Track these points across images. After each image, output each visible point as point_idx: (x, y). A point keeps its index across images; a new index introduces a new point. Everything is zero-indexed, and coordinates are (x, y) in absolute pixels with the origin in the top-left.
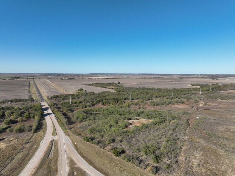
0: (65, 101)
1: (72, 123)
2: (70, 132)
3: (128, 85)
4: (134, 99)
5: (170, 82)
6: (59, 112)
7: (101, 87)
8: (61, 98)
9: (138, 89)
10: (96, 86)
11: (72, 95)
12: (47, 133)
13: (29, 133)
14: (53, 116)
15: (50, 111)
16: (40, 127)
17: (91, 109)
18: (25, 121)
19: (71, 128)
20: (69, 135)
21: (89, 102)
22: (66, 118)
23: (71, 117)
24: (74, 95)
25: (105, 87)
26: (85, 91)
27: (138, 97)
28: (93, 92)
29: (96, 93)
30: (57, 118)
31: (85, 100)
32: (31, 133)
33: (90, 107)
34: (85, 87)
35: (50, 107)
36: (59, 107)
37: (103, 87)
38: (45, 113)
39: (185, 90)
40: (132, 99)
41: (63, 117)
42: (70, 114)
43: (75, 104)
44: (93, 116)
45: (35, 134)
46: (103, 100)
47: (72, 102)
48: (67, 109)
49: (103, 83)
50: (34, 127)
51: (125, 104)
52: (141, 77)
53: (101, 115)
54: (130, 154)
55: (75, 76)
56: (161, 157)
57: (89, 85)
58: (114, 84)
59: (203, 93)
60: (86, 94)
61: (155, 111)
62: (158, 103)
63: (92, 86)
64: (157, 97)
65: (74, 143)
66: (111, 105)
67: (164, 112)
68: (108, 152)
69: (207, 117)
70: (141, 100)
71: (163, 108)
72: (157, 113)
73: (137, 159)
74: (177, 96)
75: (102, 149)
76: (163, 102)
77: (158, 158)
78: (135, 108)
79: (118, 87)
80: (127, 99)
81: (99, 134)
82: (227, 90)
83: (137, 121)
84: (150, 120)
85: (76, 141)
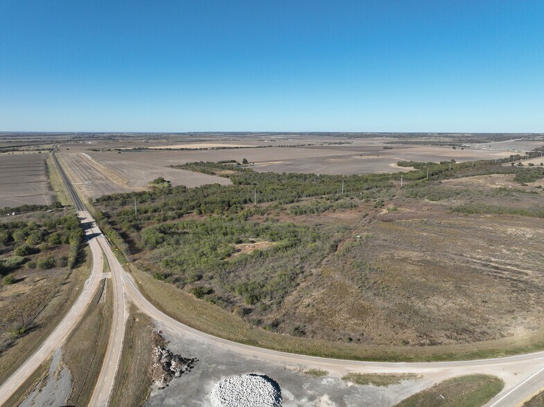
0: (127, 208)
1: (138, 251)
2: (132, 266)
4: (263, 201)
5: (357, 157)
6: (114, 232)
7: (204, 172)
8: (118, 201)
9: (280, 178)
10: (194, 170)
11: (140, 194)
12: (94, 268)
13: (63, 269)
14: (102, 238)
15: (96, 230)
16: (81, 258)
17: (175, 224)
18: (52, 249)
19: (134, 260)
20: (130, 271)
21: (173, 210)
22: (126, 242)
23: (136, 239)
24: (144, 193)
25: (213, 174)
26: (169, 182)
27: (272, 197)
28: (185, 187)
29: (191, 189)
30: (111, 243)
31: (165, 204)
32: (67, 270)
33: (173, 219)
34: (171, 174)
35: (96, 222)
36: (114, 221)
37: (208, 173)
38: (87, 234)
39: (384, 177)
40: (260, 202)
41: (122, 240)
42: (133, 235)
43: (145, 213)
44: (176, 237)
45: (74, 270)
46: (200, 205)
47: (138, 211)
48: (129, 224)
49: (210, 163)
50: (71, 259)
51: (241, 214)
52: (302, 142)
53: (190, 236)
54: (219, 295)
55: (150, 141)
56: (260, 297)
57: (180, 167)
58: (235, 163)
59: (405, 185)
60: (170, 191)
61: (289, 226)
62: (304, 210)
63: (187, 169)
64: (310, 196)
65: (137, 282)
66: (215, 215)
67: (305, 227)
68: (188, 292)
69: (375, 235)
70: (275, 203)
71: (310, 219)
72: (292, 229)
73: (226, 301)
74: (349, 193)
75: (180, 290)
76: (315, 207)
77: (255, 299)
78: (257, 221)
79: (241, 173)
80: (250, 201)
81: (179, 268)
82: (457, 178)
83: (252, 245)
84: (275, 243)
85: (142, 279)
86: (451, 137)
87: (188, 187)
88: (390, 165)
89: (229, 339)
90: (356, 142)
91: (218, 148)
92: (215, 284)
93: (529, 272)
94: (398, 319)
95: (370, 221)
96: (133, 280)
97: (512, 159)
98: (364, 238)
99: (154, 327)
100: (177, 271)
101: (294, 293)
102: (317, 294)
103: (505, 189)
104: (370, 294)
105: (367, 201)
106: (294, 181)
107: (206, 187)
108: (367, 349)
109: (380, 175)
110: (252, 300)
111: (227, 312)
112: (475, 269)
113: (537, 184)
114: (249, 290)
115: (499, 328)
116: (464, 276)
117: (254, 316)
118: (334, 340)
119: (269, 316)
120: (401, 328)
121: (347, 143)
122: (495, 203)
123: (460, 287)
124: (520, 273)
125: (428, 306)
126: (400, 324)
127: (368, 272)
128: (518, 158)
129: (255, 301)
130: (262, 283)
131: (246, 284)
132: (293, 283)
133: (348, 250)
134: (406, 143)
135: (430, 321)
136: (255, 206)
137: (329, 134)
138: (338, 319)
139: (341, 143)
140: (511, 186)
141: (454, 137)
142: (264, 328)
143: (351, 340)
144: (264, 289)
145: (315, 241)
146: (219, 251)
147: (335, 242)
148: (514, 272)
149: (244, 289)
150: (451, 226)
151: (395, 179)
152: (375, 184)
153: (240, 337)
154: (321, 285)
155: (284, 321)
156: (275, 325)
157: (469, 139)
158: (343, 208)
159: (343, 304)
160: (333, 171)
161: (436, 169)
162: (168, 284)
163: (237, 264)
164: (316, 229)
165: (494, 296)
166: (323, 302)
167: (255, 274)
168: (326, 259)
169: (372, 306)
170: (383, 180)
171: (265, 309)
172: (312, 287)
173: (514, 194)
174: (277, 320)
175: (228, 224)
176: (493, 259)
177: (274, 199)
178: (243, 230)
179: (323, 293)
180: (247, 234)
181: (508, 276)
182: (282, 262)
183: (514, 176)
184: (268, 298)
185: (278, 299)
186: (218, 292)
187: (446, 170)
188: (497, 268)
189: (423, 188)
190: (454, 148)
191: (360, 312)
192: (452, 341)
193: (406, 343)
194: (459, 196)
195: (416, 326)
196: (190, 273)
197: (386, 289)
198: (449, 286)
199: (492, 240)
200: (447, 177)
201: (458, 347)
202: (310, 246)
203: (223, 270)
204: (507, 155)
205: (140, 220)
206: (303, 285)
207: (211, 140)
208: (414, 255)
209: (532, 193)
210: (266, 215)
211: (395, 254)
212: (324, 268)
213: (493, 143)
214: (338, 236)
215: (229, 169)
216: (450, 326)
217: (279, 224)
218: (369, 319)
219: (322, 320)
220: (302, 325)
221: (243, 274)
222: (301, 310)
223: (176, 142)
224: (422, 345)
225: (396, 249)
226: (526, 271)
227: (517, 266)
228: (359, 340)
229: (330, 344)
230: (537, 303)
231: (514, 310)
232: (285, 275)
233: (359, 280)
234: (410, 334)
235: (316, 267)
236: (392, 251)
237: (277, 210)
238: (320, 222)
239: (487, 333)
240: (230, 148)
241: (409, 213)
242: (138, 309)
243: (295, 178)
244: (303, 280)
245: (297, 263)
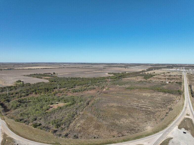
0: (4, 93)
1: (8, 110)
2: (5, 117)
3: (60, 76)
5: (95, 71)
7: (38, 77)
9: (67, 79)
10: (34, 77)
11: (10, 87)
17: (25, 99)
19: (6, 115)
20: (4, 119)
21: (25, 93)
22: (2, 107)
23: (7, 106)
24: (12, 86)
25: (42, 78)
26: (23, 82)
27: (65, 86)
28: (30, 84)
29: (32, 84)
31: (21, 90)
33: (24, 97)
34: (24, 78)
37: (39, 78)
39: (104, 78)
40: (60, 88)
42: (6, 104)
43: (12, 95)
44: (25, 103)
46: (36, 90)
47: (9, 94)
48: (4, 100)
49: (40, 74)
51: (52, 93)
52: (75, 66)
53: (32, 103)
54: (44, 126)
55: (15, 66)
56: (60, 125)
57: (28, 76)
58: (50, 74)
59: (111, 81)
60: (23, 85)
61: (71, 97)
62: (77, 90)
63: (30, 76)
64: (79, 85)
65: (7, 124)
66: (42, 94)
67: (77, 97)
68: (30, 126)
69: (102, 98)
70: (66, 88)
71: (79, 94)
72: (72, 98)
73: (47, 128)
74: (92, 84)
75: (27, 125)
76: (80, 89)
77: (58, 126)
78: (59, 96)
79: (53, 78)
80: (56, 88)
81: (26, 116)
82: (127, 78)
83: (57, 105)
84: (66, 104)
85: (10, 122)
86: (124, 65)
87: (31, 83)
88: (105, 74)
89: (48, 143)
90: (94, 66)
91: (43, 69)
92: (42, 122)
93: (150, 108)
94: (111, 128)
95: (100, 93)
96: (5, 123)
97: (142, 71)
98: (98, 100)
99: (15, 142)
100: (26, 118)
101: (74, 122)
102: (82, 121)
103: (141, 81)
104: (101, 120)
105: (99, 87)
106: (73, 80)
107: (39, 83)
108: (101, 140)
109: (103, 77)
110: (57, 127)
111: (47, 133)
112: (134, 108)
113: (150, 79)
114: (56, 123)
115: (143, 127)
116: (131, 111)
117: (58, 133)
118: (89, 139)
119: (64, 132)
120: (112, 131)
121: (91, 66)
122: (139, 86)
123: (130, 115)
124: (148, 108)
125: (120, 122)
126: (111, 130)
127: (100, 112)
128: (144, 71)
129: (58, 127)
130: (61, 119)
131: (55, 120)
132: (73, 118)
133: (93, 104)
134: (111, 66)
135: (121, 128)
136: (58, 90)
137: (85, 63)
138: (90, 130)
139: (89, 67)
140: (143, 80)
141: (125, 65)
142: (62, 137)
143: (95, 138)
144: (62, 122)
145: (81, 102)
146: (43, 108)
147: (88, 102)
148: (146, 108)
149: (54, 122)
150: (126, 94)
151: (108, 79)
152: (101, 80)
153: (53, 142)
154: (83, 118)
155: (70, 133)
156: (66, 136)
157: (130, 65)
158: (91, 89)
159: (92, 125)
160: (86, 76)
161: (120, 75)
162: (21, 123)
163: (51, 113)
164: (81, 97)
165: (141, 117)
166: (84, 124)
167: (58, 116)
168: (85, 108)
169: (102, 124)
170: (103, 79)
171: (62, 130)
172: (80, 119)
173: (144, 82)
174: (67, 133)
175: (47, 97)
176: (139, 104)
177: (65, 87)
178: (53, 99)
179: (84, 121)
180: (55, 101)
181: (144, 110)
182: (69, 111)
183: (143, 77)
184: (64, 125)
185: (67, 125)
186: (43, 125)
187: (123, 75)
188: (141, 107)
189: (117, 82)
190: (125, 68)
191: (98, 127)
192: (129, 134)
193: (114, 136)
194: (128, 84)
195: (117, 130)
196: (32, 118)
197: (106, 117)
198: (127, 114)
199: (139, 98)
200: (124, 77)
201: (131, 136)
202: (79, 104)
203: (45, 115)
204: (141, 70)
205: (10, 98)
206: (77, 119)
207: (41, 66)
208: (115, 104)
209: (149, 82)
210: (62, 93)
211: (109, 105)
212: (84, 111)
213: (137, 66)
214: (89, 99)
215: (48, 76)
216: (128, 129)
217: (67, 96)
218: (101, 129)
219: (84, 131)
220: (77, 134)
221: (53, 116)
222: (76, 128)
223: (26, 66)
224: (119, 136)
225: (109, 103)
226: (149, 107)
227: (147, 106)
228: (98, 137)
229: (87, 140)
230: (153, 118)
231: (147, 121)
232: (70, 115)
233: (97, 115)
234: (115, 133)
235: (81, 112)
236: (108, 104)
237: (67, 91)
238: (83, 95)
239: (139, 130)
240: (48, 68)
241: (113, 90)
242: (7, 135)
243: (73, 79)
244: (77, 117)
245: (74, 110)
